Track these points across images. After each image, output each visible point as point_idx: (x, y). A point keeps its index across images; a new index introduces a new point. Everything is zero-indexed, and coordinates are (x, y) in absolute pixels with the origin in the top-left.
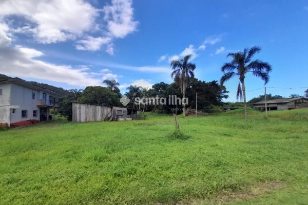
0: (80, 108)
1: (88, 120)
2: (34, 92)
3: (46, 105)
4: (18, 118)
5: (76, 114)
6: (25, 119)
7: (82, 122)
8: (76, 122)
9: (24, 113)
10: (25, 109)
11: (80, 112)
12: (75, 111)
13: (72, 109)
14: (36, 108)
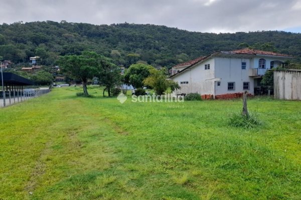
0: (284, 78)
1: (294, 98)
2: (244, 61)
3: (259, 76)
4: (224, 90)
5: (279, 87)
6: (232, 92)
7: (287, 100)
8: (278, 99)
9: (231, 86)
10: (231, 81)
11: (284, 84)
12: (278, 83)
13: (273, 80)
14: (247, 80)
